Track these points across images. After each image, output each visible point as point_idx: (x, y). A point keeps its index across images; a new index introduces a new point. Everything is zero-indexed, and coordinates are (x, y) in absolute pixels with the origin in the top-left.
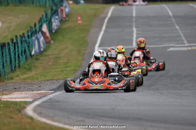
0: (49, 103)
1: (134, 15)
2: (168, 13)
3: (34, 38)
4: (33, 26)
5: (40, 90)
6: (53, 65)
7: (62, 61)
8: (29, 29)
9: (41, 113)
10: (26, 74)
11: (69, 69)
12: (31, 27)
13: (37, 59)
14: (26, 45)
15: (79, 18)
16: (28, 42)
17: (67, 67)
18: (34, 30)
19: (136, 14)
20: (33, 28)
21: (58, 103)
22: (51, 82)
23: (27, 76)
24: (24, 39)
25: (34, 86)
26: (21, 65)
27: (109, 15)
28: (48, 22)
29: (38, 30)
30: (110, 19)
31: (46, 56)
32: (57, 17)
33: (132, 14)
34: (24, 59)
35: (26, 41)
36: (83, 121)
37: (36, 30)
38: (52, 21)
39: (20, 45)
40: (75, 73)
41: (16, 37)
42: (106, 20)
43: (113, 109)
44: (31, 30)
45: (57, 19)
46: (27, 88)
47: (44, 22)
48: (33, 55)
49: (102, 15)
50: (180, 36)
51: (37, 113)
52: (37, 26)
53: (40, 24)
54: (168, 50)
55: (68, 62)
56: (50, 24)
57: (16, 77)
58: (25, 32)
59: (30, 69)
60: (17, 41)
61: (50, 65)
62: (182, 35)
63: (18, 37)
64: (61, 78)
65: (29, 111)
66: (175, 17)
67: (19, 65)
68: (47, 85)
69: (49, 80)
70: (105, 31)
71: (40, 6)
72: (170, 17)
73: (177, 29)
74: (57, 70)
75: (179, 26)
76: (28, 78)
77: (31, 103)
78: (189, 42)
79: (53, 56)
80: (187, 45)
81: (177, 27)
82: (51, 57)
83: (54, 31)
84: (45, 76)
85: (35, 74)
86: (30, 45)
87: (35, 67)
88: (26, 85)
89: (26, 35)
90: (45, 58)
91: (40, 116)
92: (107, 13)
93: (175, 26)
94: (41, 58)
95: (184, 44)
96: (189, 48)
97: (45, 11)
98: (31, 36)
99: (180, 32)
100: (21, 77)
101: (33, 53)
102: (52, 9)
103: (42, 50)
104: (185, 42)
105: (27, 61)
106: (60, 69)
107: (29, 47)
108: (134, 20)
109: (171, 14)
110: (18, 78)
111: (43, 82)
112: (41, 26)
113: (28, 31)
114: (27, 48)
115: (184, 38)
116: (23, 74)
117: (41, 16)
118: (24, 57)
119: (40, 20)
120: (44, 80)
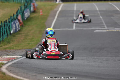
0: (17, 64)
1: (75, 9)
2: (96, 8)
3: (12, 23)
4: (12, 15)
5: (14, 55)
6: (23, 40)
7: (29, 37)
8: (10, 17)
9: (10, 70)
10: (6, 45)
11: (33, 42)
12: (11, 16)
13: (14, 36)
14: (7, 27)
15: (41, 11)
16: (9, 25)
17: (32, 41)
18: (13, 18)
19: (76, 8)
20: (12, 17)
21: (22, 64)
22: (21, 50)
23: (7, 46)
24: (6, 23)
25: (11, 52)
26: (4, 39)
27: (60, 9)
28: (21, 13)
29: (15, 18)
30: (60, 12)
31: (20, 34)
32: (28, 10)
33: (74, 8)
34: (6, 36)
35: (7, 25)
36: (35, 75)
37: (14, 18)
38: (25, 12)
39: (3, 27)
40: (37, 45)
41: (2, 22)
42: (58, 12)
43: (56, 68)
44: (11, 18)
45: (28, 11)
46: (6, 54)
47: (19, 13)
48: (12, 33)
49: (55, 9)
50: (102, 23)
51: (8, 71)
52: (15, 16)
53: (17, 14)
54: (95, 31)
55: (33, 38)
56: (23, 14)
57: (1, 47)
58: (7, 19)
59: (9, 42)
60: (2, 25)
61: (22, 40)
62: (104, 22)
63: (3, 22)
64: (28, 48)
65: (4, 69)
66: (100, 11)
67: (3, 40)
68: (18, 52)
69: (20, 49)
70: (57, 19)
71: (18, 3)
72: (97, 11)
73: (101, 19)
74: (26, 43)
75: (102, 17)
76: (8, 48)
77: (6, 64)
78: (107, 27)
79: (24, 34)
80: (107, 28)
81: (101, 17)
82: (23, 35)
83: (25, 19)
84: (18, 47)
85: (12, 45)
86: (10, 27)
87: (12, 41)
88: (6, 52)
89: (8, 21)
90: (19, 35)
91: (10, 72)
92: (59, 8)
93: (99, 17)
94: (16, 36)
95: (104, 28)
96: (108, 31)
97: (20, 6)
98: (11, 22)
99: (103, 20)
100: (4, 47)
101: (12, 32)
102: (25, 5)
103: (17, 30)
104: (105, 26)
105: (8, 37)
106: (28, 43)
107: (9, 28)
108: (75, 12)
109: (98, 9)
110: (2, 48)
111: (16, 50)
112: (17, 16)
113: (9, 19)
114: (8, 29)
115: (104, 24)
116: (5, 45)
117: (18, 9)
118: (6, 35)
119: (17, 12)
120: (18, 49)
